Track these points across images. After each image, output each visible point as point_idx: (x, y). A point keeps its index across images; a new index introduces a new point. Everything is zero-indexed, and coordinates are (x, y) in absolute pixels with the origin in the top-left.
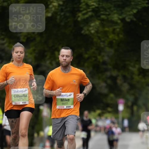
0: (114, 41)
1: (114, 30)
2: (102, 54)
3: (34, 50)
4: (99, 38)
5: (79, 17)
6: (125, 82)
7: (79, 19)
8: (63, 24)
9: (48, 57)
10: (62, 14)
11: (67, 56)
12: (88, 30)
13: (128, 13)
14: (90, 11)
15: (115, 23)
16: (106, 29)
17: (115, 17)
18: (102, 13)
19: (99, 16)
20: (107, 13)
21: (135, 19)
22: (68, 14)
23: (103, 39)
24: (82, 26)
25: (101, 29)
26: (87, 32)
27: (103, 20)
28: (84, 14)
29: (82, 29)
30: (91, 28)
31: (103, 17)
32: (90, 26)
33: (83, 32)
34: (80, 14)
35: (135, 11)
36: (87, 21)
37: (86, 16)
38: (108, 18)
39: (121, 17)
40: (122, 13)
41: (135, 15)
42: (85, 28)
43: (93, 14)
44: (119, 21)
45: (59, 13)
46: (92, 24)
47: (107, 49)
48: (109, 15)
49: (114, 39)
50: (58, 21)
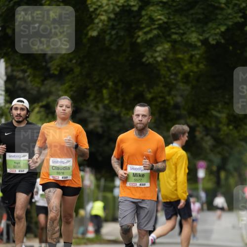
0: (191, 74)
1: (192, 56)
2: (173, 93)
3: (71, 87)
4: (169, 69)
5: (139, 36)
6: (207, 135)
7: (139, 40)
8: (114, 47)
9: (92, 97)
10: (113, 32)
11: (143, 116)
12: (152, 57)
13: (213, 32)
14: (155, 29)
15: (194, 47)
16: (180, 56)
17: (194, 38)
18: (173, 31)
19: (169, 36)
20: (181, 31)
21: (223, 41)
22: (122, 33)
23: (174, 71)
24: (142, 51)
25: (171, 56)
26: (151, 60)
27: (174, 42)
28: (146, 33)
29: (143, 55)
30: (156, 54)
31: (174, 37)
32: (156, 51)
33: (144, 60)
34: (140, 33)
35: (223, 29)
36: (150, 44)
37: (150, 36)
38: (182, 39)
39: (201, 38)
40: (204, 32)
41: (223, 34)
42: (148, 54)
43: (161, 33)
44: (199, 44)
45: (108, 31)
46: (159, 49)
47: (181, 86)
48: (184, 34)
49: (192, 71)
50: (107, 43)
